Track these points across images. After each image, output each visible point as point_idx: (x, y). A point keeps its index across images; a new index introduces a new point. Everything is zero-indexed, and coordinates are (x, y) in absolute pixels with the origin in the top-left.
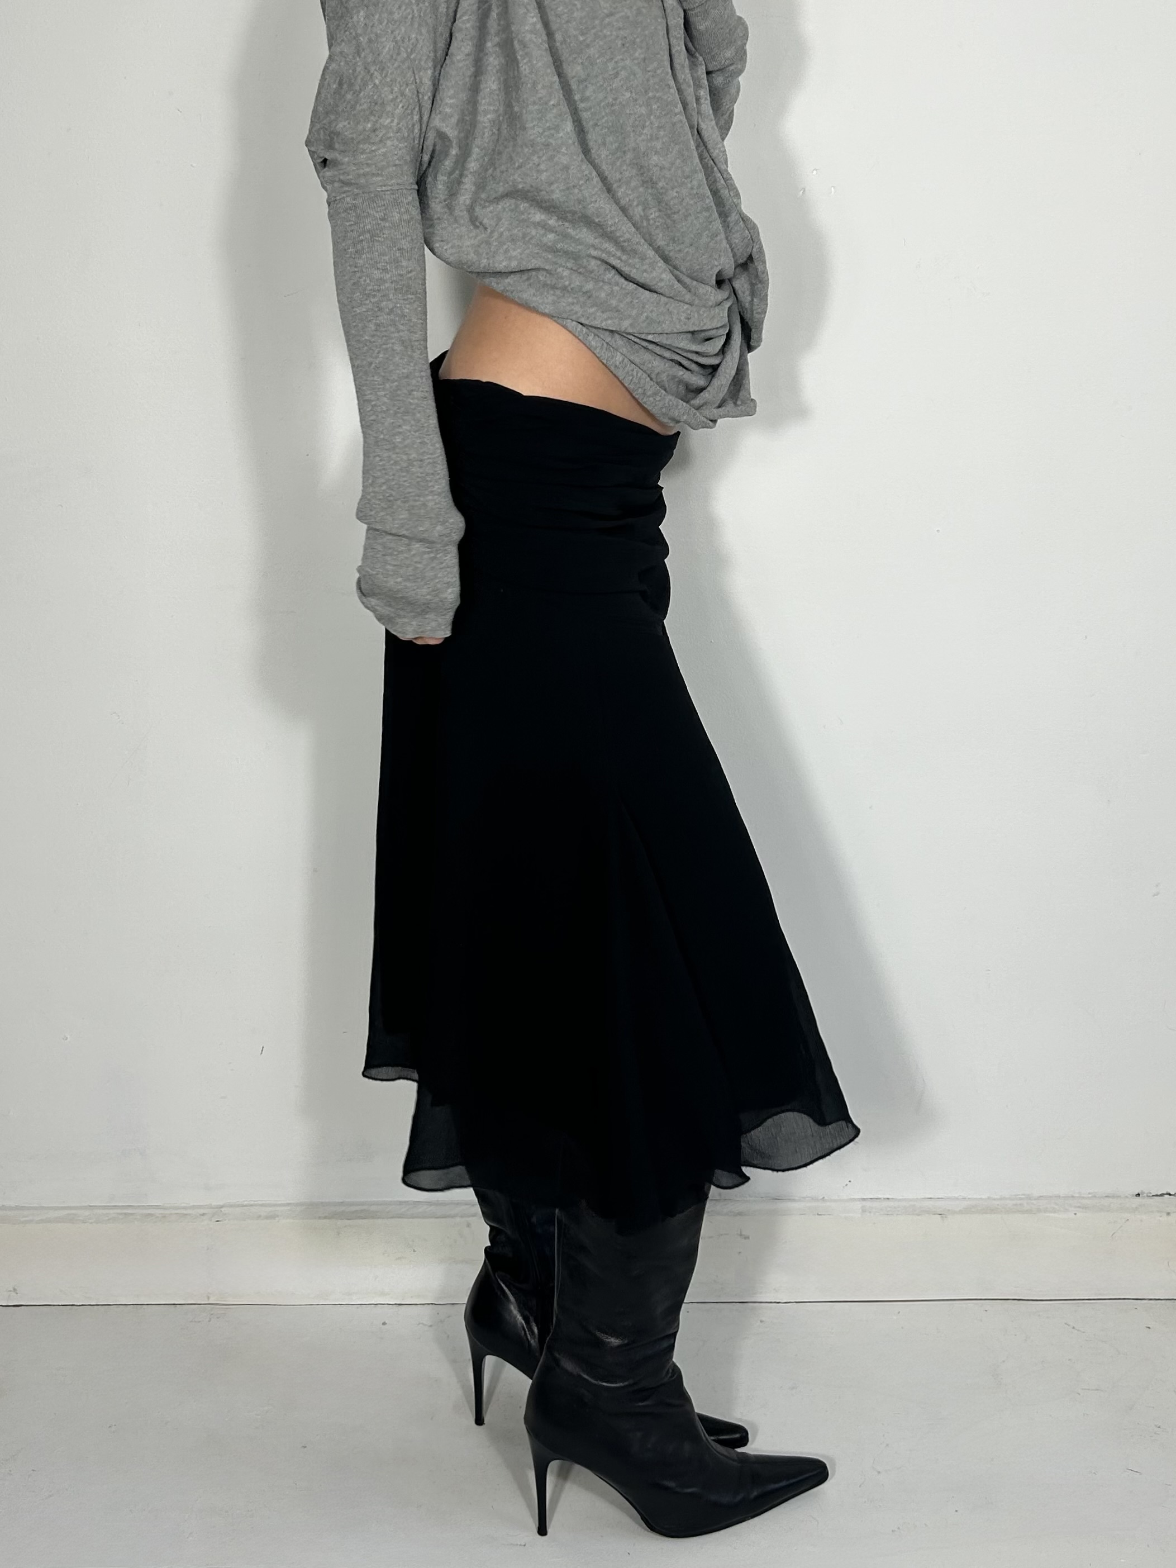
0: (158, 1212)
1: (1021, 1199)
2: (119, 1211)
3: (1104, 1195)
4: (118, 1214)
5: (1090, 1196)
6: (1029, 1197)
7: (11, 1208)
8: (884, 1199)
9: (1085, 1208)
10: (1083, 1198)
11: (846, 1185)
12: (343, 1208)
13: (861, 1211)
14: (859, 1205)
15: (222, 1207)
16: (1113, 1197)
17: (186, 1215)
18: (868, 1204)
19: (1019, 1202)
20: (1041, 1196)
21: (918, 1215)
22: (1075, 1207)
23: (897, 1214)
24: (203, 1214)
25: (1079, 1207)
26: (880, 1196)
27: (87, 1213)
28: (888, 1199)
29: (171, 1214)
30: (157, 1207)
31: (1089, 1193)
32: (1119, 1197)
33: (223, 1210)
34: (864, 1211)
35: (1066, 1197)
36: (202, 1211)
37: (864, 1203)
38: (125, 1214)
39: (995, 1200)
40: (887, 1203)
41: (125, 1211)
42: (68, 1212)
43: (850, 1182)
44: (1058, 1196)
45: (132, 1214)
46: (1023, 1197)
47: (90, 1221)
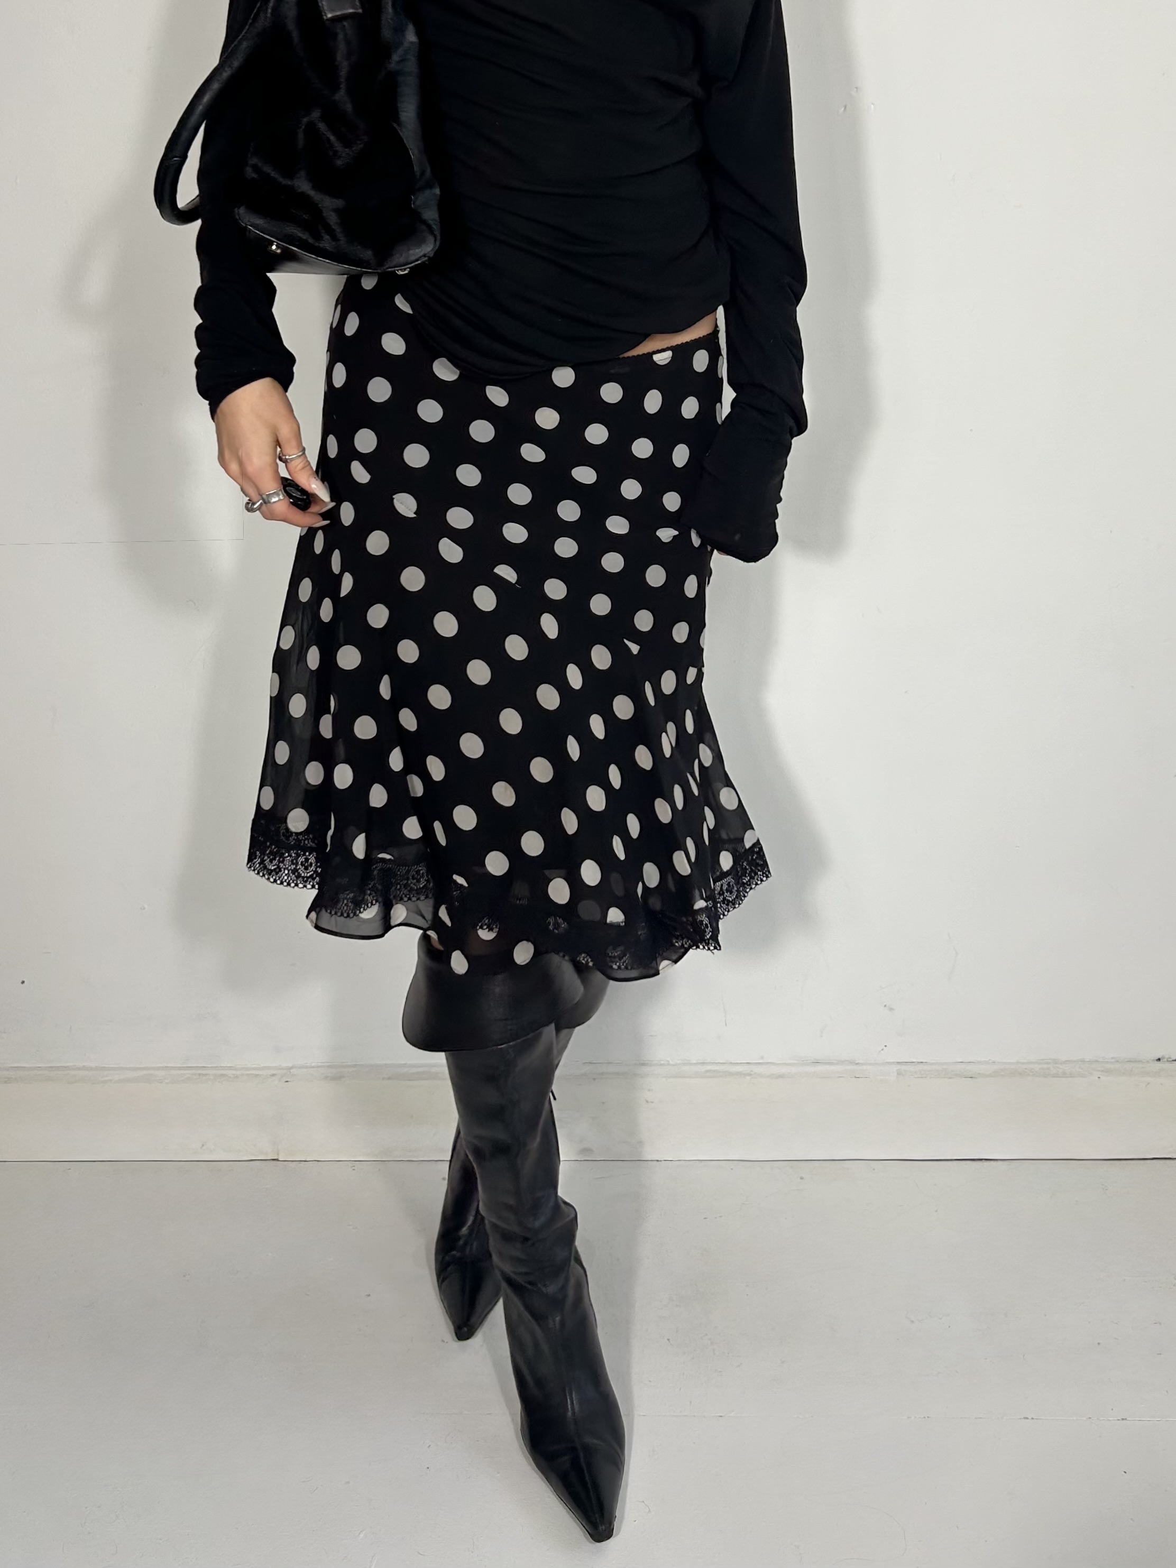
0: (230, 1073)
1: (1048, 1063)
2: (194, 1071)
3: (1126, 1060)
4: (192, 1074)
5: (1113, 1060)
6: (1055, 1062)
7: (91, 1069)
8: (918, 1062)
9: (1107, 1072)
10: (1107, 1062)
11: (882, 1050)
12: (406, 1070)
13: (896, 1074)
14: (895, 1068)
15: (292, 1068)
16: (1136, 1061)
17: (258, 1075)
18: (903, 1067)
19: (1045, 1066)
20: (1067, 1061)
21: (950, 1078)
22: (1099, 1071)
23: (931, 1078)
24: (273, 1075)
25: (1102, 1071)
26: (914, 1060)
28: (922, 1062)
29: (242, 1075)
30: (230, 1068)
31: (1112, 1058)
32: (1140, 1061)
33: (291, 1071)
34: (899, 1073)
35: (1091, 1062)
36: (274, 1072)
37: (899, 1067)
38: (200, 1075)
39: (1023, 1063)
40: (921, 1067)
41: (200, 1072)
42: (145, 1072)
43: (886, 1046)
44: (1083, 1061)
45: (206, 1075)
46: (1049, 1061)
47: (166, 1081)
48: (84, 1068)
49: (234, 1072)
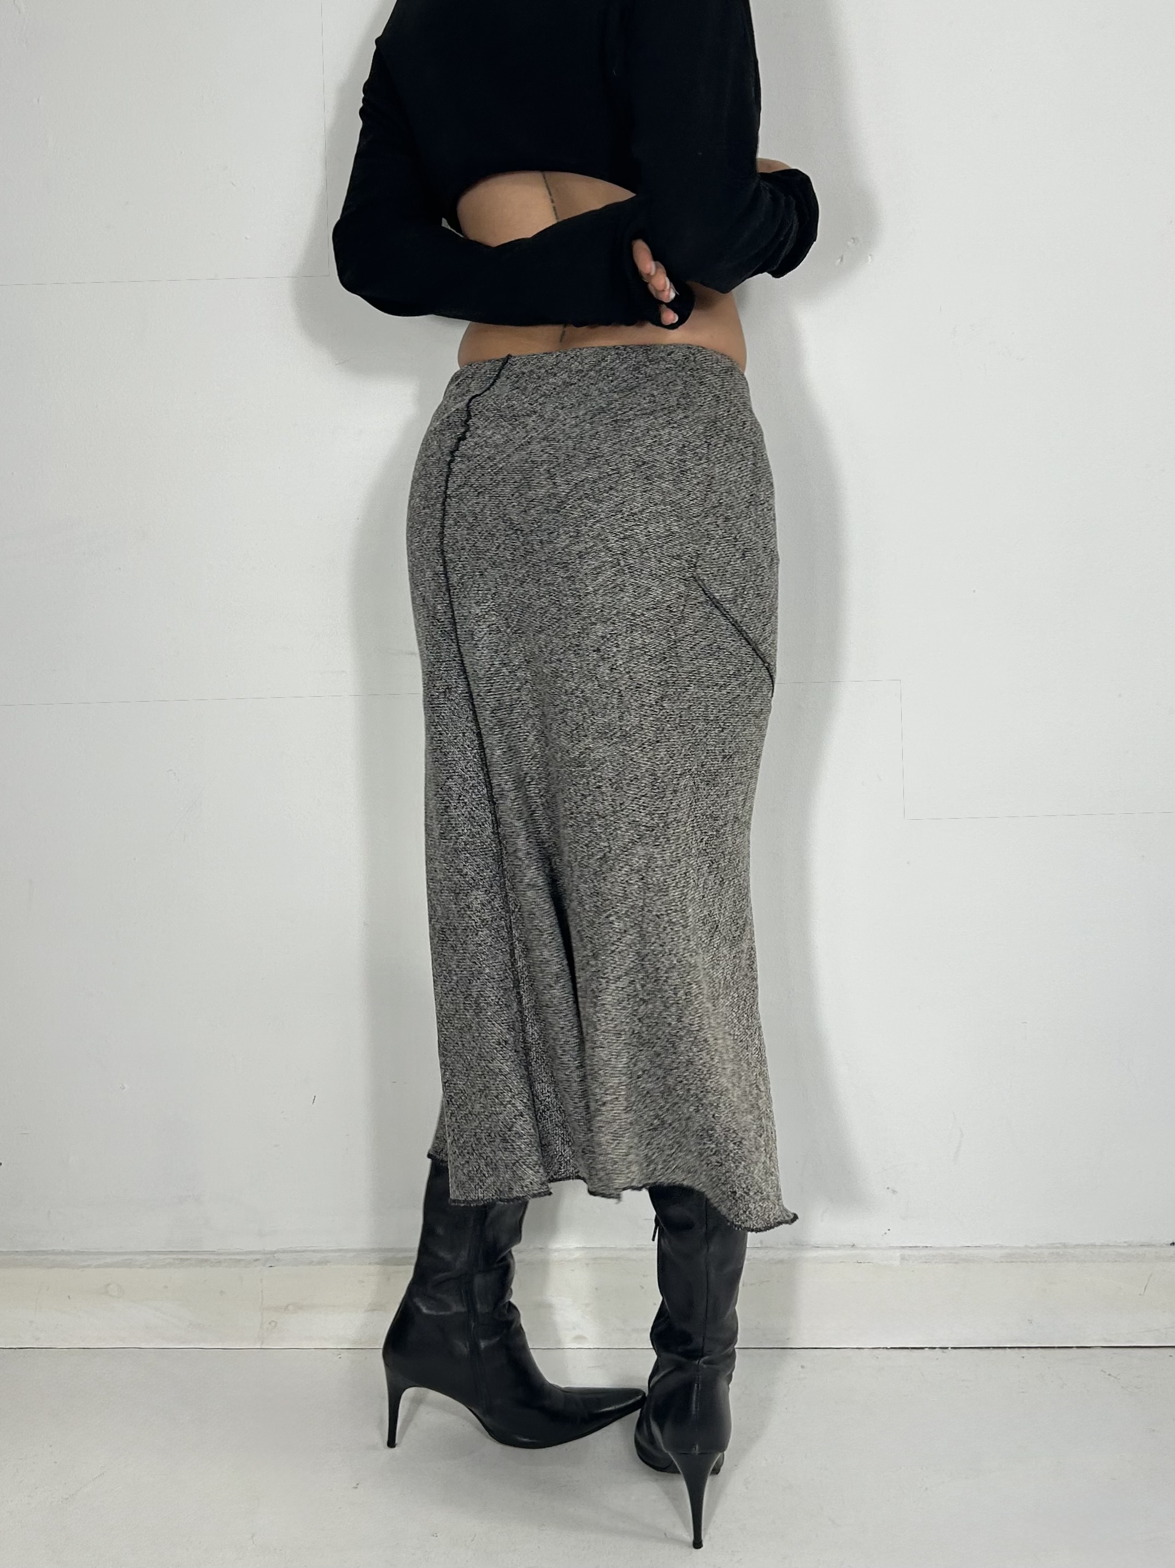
0: (212, 1257)
1: (1058, 1248)
2: (174, 1256)
3: (1139, 1244)
4: (174, 1259)
5: (1125, 1245)
6: (1065, 1246)
7: (68, 1253)
8: (923, 1247)
9: (1120, 1256)
10: (1119, 1247)
11: (885, 1233)
12: (393, 1254)
13: (900, 1259)
14: (898, 1253)
15: (275, 1252)
16: (1149, 1245)
17: (240, 1260)
18: (907, 1252)
19: (1055, 1250)
20: (1077, 1245)
21: (956, 1263)
22: (1111, 1255)
23: (936, 1262)
24: (257, 1260)
25: (1115, 1256)
26: (919, 1245)
27: (144, 1258)
28: (927, 1247)
29: (226, 1259)
30: (213, 1253)
31: (1125, 1242)
32: (1153, 1245)
33: (275, 1255)
34: (903, 1258)
35: (1102, 1246)
36: (255, 1257)
37: (904, 1251)
38: (181, 1259)
39: (1032, 1248)
40: (924, 1252)
41: (181, 1256)
42: (126, 1257)
43: (889, 1230)
44: (1094, 1245)
45: (187, 1259)
46: (1059, 1245)
47: (148, 1266)
48: (62, 1253)
49: (216, 1257)
